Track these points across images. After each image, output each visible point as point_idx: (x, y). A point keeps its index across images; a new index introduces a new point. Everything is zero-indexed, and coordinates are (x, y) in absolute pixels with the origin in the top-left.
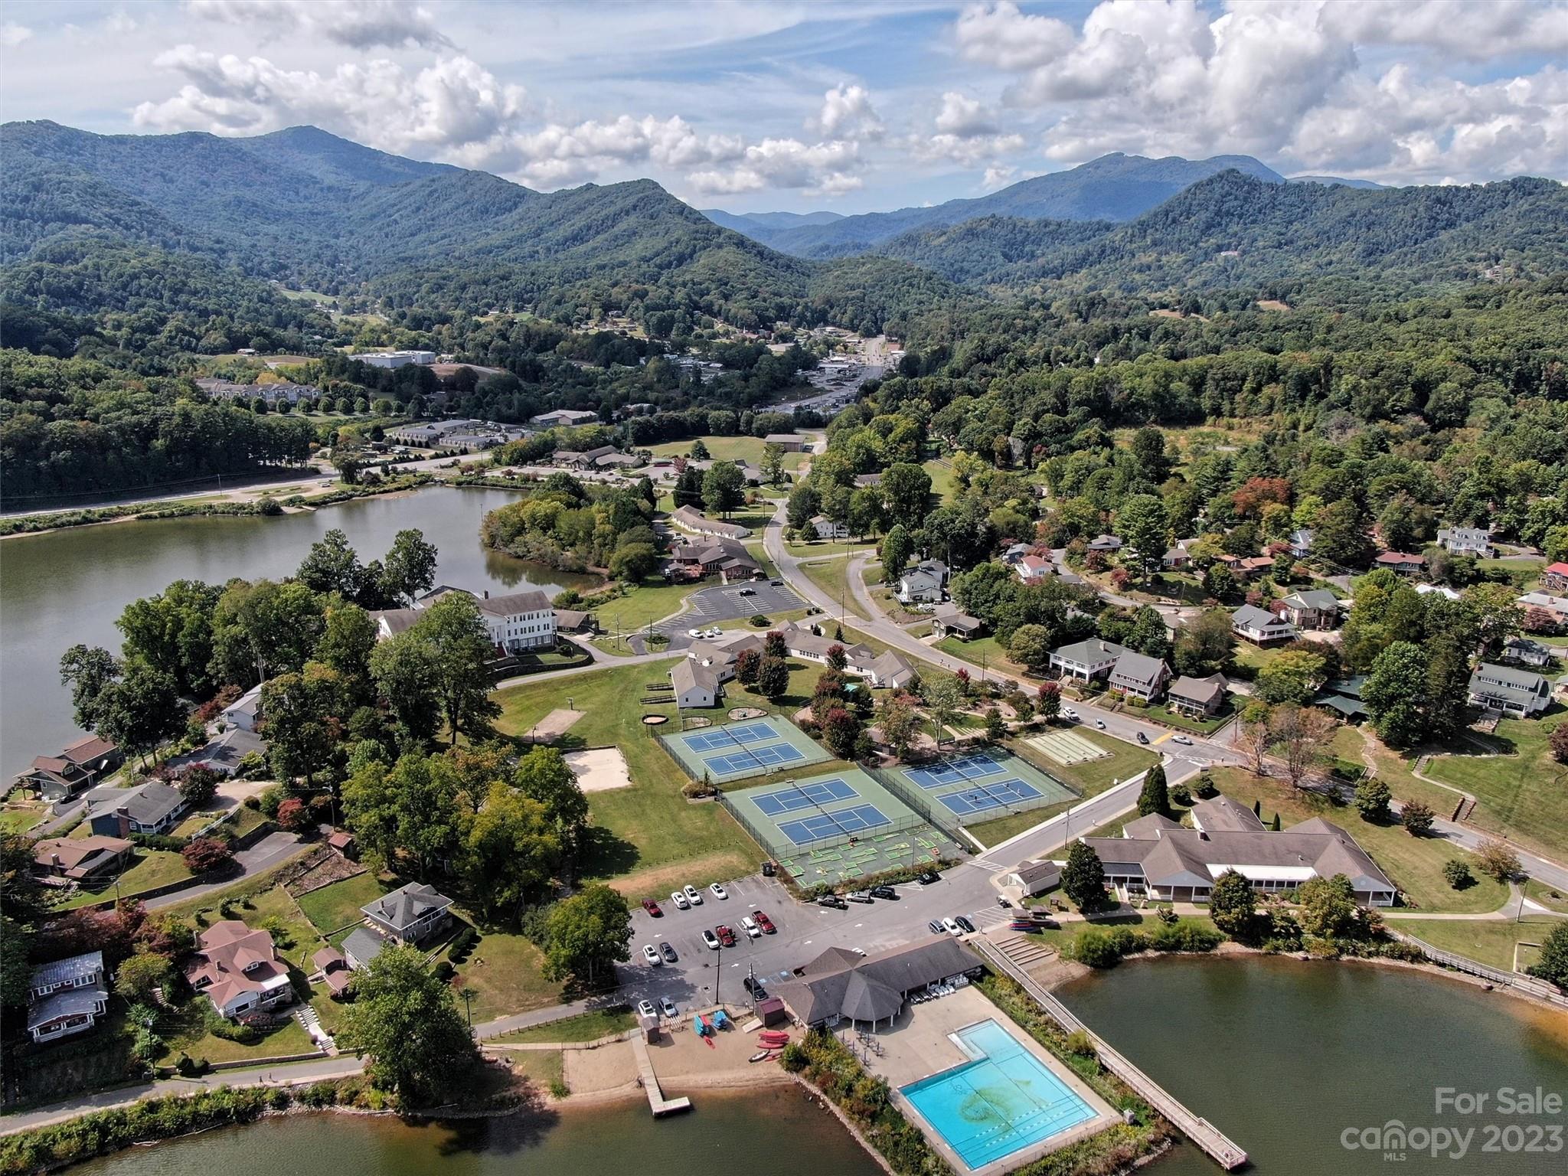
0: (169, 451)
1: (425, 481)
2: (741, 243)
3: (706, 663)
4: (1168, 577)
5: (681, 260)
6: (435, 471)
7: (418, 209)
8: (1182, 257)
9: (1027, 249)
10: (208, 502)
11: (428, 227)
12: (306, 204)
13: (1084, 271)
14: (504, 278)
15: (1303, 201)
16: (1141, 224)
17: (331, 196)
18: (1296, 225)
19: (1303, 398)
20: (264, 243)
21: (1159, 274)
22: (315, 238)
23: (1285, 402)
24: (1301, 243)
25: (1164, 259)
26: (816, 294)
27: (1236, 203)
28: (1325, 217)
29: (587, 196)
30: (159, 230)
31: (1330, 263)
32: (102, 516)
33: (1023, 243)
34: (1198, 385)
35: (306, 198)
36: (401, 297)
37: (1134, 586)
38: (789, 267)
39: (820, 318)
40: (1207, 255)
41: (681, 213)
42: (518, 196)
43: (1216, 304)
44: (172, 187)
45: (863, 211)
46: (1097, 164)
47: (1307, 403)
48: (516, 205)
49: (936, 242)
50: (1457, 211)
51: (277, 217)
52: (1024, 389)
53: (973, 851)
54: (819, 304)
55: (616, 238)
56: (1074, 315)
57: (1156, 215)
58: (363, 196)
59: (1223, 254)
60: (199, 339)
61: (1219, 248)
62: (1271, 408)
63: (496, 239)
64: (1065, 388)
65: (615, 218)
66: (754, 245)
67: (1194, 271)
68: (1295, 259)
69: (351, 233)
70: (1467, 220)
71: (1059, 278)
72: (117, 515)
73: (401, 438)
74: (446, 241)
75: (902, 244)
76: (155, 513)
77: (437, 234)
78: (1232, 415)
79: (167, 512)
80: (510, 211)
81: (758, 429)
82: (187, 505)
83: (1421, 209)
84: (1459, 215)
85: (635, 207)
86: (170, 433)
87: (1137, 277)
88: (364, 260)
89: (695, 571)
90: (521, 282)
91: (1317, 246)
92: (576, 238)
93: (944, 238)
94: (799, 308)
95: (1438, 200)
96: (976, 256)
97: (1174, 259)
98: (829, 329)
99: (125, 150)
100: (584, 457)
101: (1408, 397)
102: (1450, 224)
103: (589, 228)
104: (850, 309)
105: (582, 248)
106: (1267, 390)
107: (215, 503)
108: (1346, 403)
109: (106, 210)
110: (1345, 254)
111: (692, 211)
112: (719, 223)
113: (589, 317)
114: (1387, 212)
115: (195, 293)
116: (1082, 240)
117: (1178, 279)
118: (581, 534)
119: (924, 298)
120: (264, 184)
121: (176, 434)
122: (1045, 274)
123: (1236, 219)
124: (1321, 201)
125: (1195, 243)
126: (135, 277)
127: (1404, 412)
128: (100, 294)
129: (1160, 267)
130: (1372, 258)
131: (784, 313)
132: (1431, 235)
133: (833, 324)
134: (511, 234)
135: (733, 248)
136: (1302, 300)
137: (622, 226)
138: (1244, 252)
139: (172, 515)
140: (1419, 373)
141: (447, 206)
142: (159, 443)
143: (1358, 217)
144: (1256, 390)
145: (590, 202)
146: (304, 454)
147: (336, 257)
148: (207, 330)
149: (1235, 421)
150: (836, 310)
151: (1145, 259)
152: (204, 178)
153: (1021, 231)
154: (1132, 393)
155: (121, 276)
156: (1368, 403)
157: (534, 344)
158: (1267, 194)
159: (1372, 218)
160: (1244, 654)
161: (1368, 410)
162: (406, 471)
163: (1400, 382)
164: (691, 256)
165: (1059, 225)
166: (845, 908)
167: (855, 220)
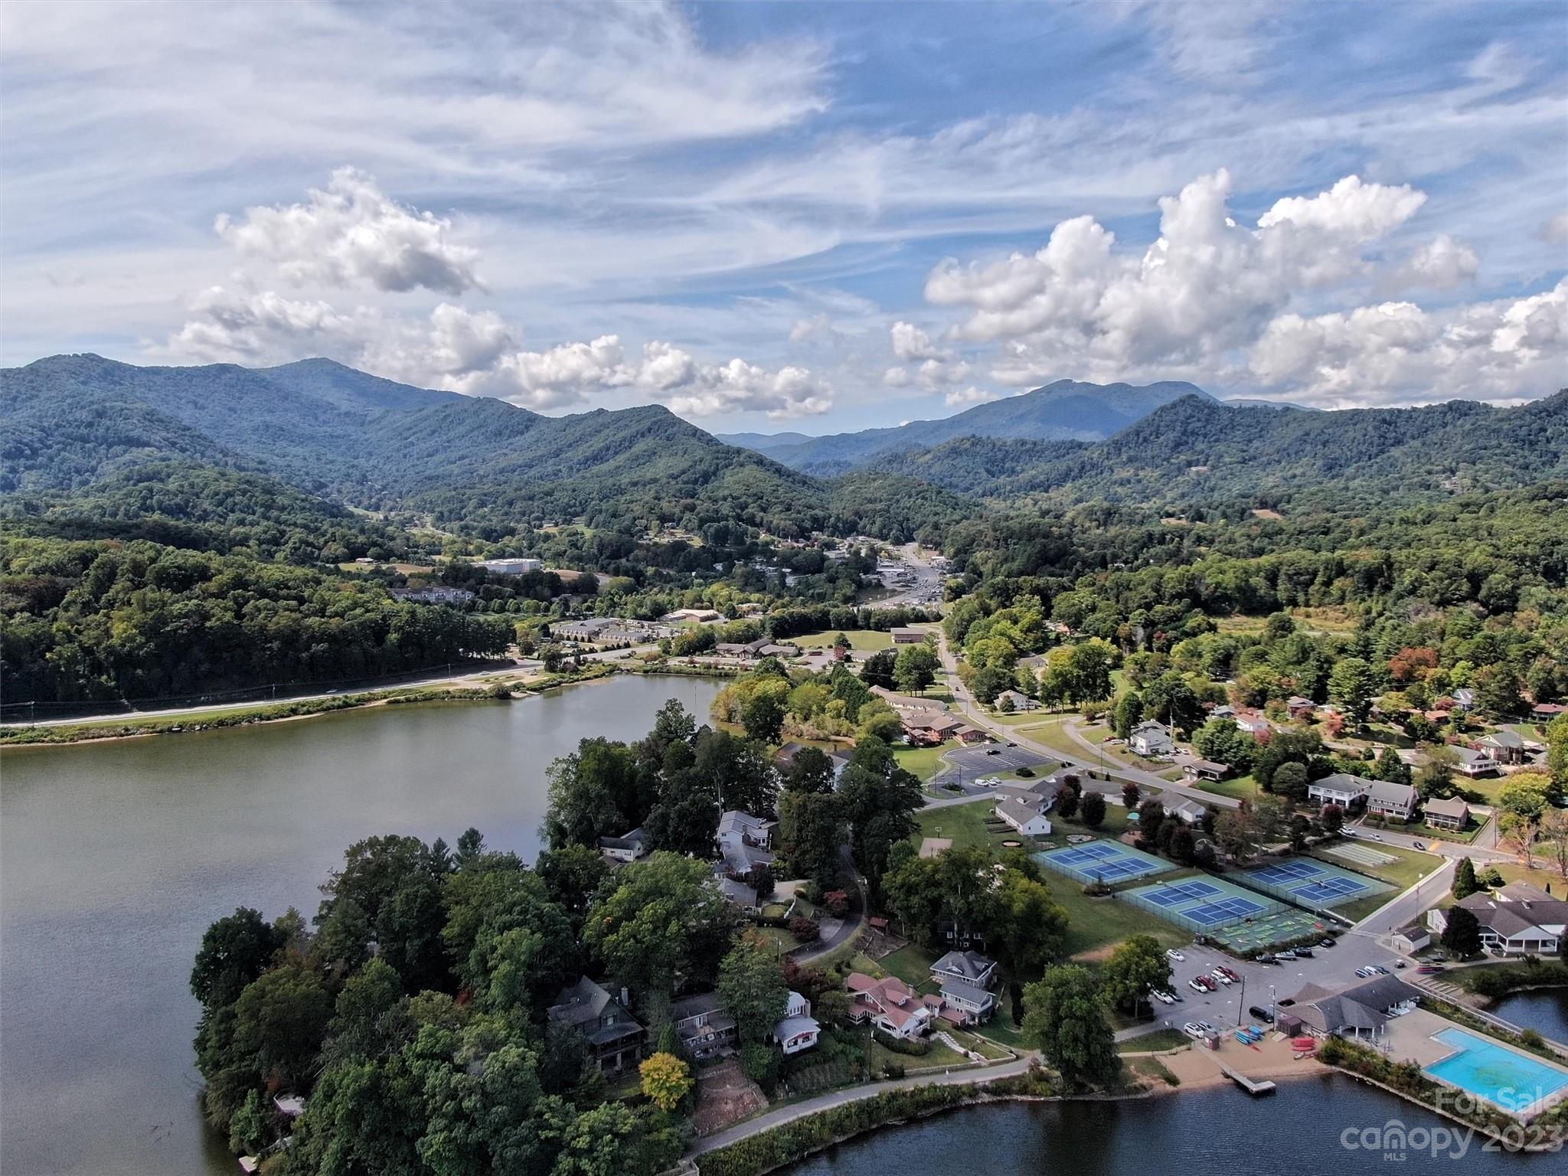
0: (402, 644)
1: (613, 670)
2: (760, 462)
3: (1021, 801)
4: (1374, 727)
5: (706, 478)
6: (619, 661)
7: (433, 432)
8: (1157, 473)
9: (1007, 465)
10: (445, 688)
11: (445, 448)
12: (325, 428)
13: (1069, 484)
14: (548, 494)
15: (1258, 422)
16: (1116, 442)
17: (347, 420)
18: (1256, 443)
19: (1371, 589)
20: (297, 463)
21: (1139, 487)
22: (340, 459)
23: (1355, 593)
24: (1264, 459)
25: (1141, 474)
26: (839, 507)
27: (1199, 424)
28: (1285, 435)
29: (600, 420)
30: (208, 453)
31: (1294, 476)
32: (358, 700)
33: (1003, 460)
34: (1272, 578)
35: (324, 422)
36: (451, 512)
37: (1346, 735)
38: (805, 483)
39: (850, 529)
40: (1180, 471)
41: (694, 435)
42: (529, 420)
43: (1218, 513)
44: (204, 413)
45: (834, 432)
46: (1048, 389)
47: (1375, 593)
48: (527, 428)
49: (921, 460)
50: (1402, 430)
51: (302, 440)
52: (1118, 585)
53: (1349, 926)
54: (848, 515)
55: (637, 458)
56: (1095, 523)
57: (1128, 435)
58: (378, 420)
59: (1194, 469)
60: (320, 549)
61: (1189, 464)
62: (1342, 600)
63: (517, 459)
64: (1159, 584)
65: (631, 441)
66: (772, 464)
67: (1171, 485)
68: (1262, 474)
69: (370, 454)
70: (1413, 438)
71: (1046, 491)
72: (369, 700)
73: (565, 635)
74: (467, 461)
75: (890, 462)
76: (402, 698)
77: (454, 456)
78: (1307, 605)
79: (412, 697)
80: (522, 433)
81: (876, 624)
82: (426, 691)
83: (1370, 428)
84: (1404, 434)
85: (649, 430)
86: (401, 628)
87: (1119, 490)
88: (390, 479)
89: (933, 737)
90: (563, 498)
91: (1279, 462)
92: (597, 458)
93: (928, 457)
94: (832, 520)
95: (1384, 421)
96: (962, 472)
97: (1150, 474)
98: (861, 538)
99: (159, 380)
100: (750, 647)
101: (1466, 587)
102: (1398, 442)
103: (608, 449)
104: (879, 521)
105: (605, 467)
106: (1338, 583)
107: (451, 689)
108: (1412, 591)
109: (164, 434)
110: (1306, 467)
111: (704, 434)
112: (736, 444)
113: (646, 528)
114: (1339, 431)
115: (283, 509)
116: (1057, 458)
117: (1158, 492)
118: (814, 708)
119: (939, 509)
120: (286, 410)
121: (407, 629)
122: (1033, 488)
123: (1201, 438)
124: (1275, 422)
125: (1167, 460)
126: (229, 494)
127: (1463, 599)
128: (205, 511)
129: (1139, 481)
130: (1334, 472)
131: (819, 524)
132: (1382, 452)
133: (863, 534)
134: (531, 455)
135: (755, 467)
136: (1294, 509)
137: (640, 447)
138: (1213, 468)
139: (416, 700)
140: (1469, 567)
141: (461, 429)
142: (393, 636)
143: (1312, 436)
144: (1328, 583)
145: (605, 426)
146: (503, 649)
147: (364, 476)
148: (326, 542)
149: (1311, 610)
150: (865, 521)
151: (1127, 473)
152: (232, 404)
153: (1000, 450)
154: (1216, 588)
155: (217, 494)
156: (1436, 591)
157: (607, 553)
158: (1226, 416)
159: (1326, 437)
160: (1460, 782)
161: (1437, 597)
162: (595, 661)
163: (1455, 574)
164: (714, 474)
165: (1035, 444)
166: (1277, 963)
167: (826, 440)
